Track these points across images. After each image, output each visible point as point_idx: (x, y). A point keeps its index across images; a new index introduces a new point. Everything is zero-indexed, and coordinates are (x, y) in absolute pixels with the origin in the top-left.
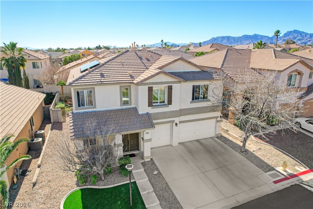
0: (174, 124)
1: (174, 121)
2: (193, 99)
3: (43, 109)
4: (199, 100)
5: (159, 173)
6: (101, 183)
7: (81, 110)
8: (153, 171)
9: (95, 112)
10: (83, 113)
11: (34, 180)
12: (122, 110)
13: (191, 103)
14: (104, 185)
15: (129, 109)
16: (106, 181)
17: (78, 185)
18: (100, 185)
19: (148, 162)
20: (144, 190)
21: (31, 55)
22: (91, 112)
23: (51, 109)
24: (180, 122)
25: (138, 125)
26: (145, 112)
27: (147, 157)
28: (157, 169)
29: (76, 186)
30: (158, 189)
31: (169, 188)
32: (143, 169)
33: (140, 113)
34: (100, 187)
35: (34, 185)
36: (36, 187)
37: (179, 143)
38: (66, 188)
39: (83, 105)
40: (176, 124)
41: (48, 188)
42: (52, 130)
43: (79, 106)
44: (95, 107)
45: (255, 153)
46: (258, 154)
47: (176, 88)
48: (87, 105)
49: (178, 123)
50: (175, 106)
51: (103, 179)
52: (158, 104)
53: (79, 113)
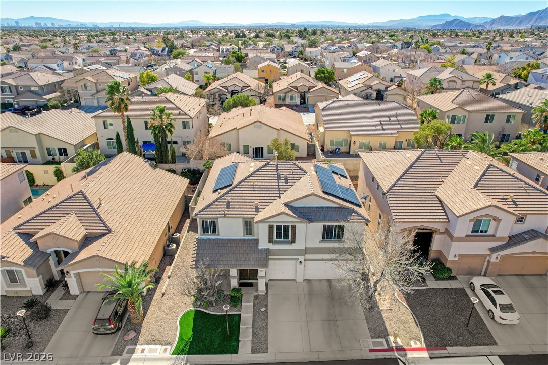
0: (299, 261)
1: (298, 259)
2: (324, 238)
3: (185, 198)
4: (331, 240)
5: (266, 311)
6: (212, 308)
7: (206, 237)
8: (262, 307)
9: (218, 240)
10: (207, 240)
11: (163, 292)
12: (244, 241)
13: (320, 242)
14: (214, 311)
15: (251, 240)
16: (216, 308)
17: (194, 306)
18: (210, 310)
19: (263, 295)
20: (244, 325)
21: (183, 111)
22: (214, 240)
23: (190, 206)
24: (305, 260)
25: (253, 263)
26: (266, 247)
27: (262, 291)
28: (266, 306)
29: (192, 305)
30: (256, 326)
31: (267, 328)
32: (252, 304)
33: (260, 247)
34: (210, 312)
35: (163, 295)
36: (164, 298)
37: (304, 280)
38: (184, 305)
39: (207, 232)
40: (301, 262)
41: (172, 301)
42: (188, 232)
43: (204, 233)
44: (219, 236)
45: (382, 312)
46: (384, 315)
47: (301, 227)
48: (211, 233)
49: (303, 261)
50: (299, 244)
51: (214, 305)
52: (282, 240)
53: (203, 240)
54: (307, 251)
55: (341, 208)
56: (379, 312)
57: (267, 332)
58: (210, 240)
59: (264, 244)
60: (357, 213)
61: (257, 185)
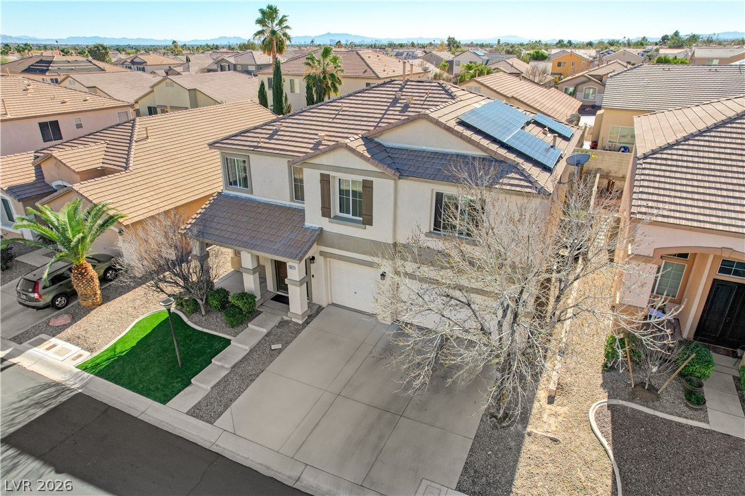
1: (379, 265)
2: (436, 227)
4: (452, 234)
5: (280, 351)
6: (197, 316)
7: (233, 192)
10: (232, 198)
13: (427, 235)
15: (301, 211)
16: (204, 318)
19: (296, 324)
20: (221, 359)
21: (371, 69)
22: (242, 199)
24: (394, 271)
25: (277, 246)
26: (317, 225)
27: (294, 315)
30: (240, 371)
31: (252, 380)
32: (267, 331)
33: (308, 224)
34: (189, 323)
39: (235, 183)
40: (384, 274)
43: (230, 183)
44: (250, 192)
45: (527, 440)
46: (529, 446)
47: (383, 188)
48: (240, 185)
49: (389, 274)
50: (380, 231)
51: (203, 313)
52: (350, 216)
53: (227, 196)
54: (396, 250)
55: (491, 160)
56: (520, 438)
57: (247, 386)
58: (236, 198)
59: (314, 219)
60: (522, 174)
61: (346, 111)
